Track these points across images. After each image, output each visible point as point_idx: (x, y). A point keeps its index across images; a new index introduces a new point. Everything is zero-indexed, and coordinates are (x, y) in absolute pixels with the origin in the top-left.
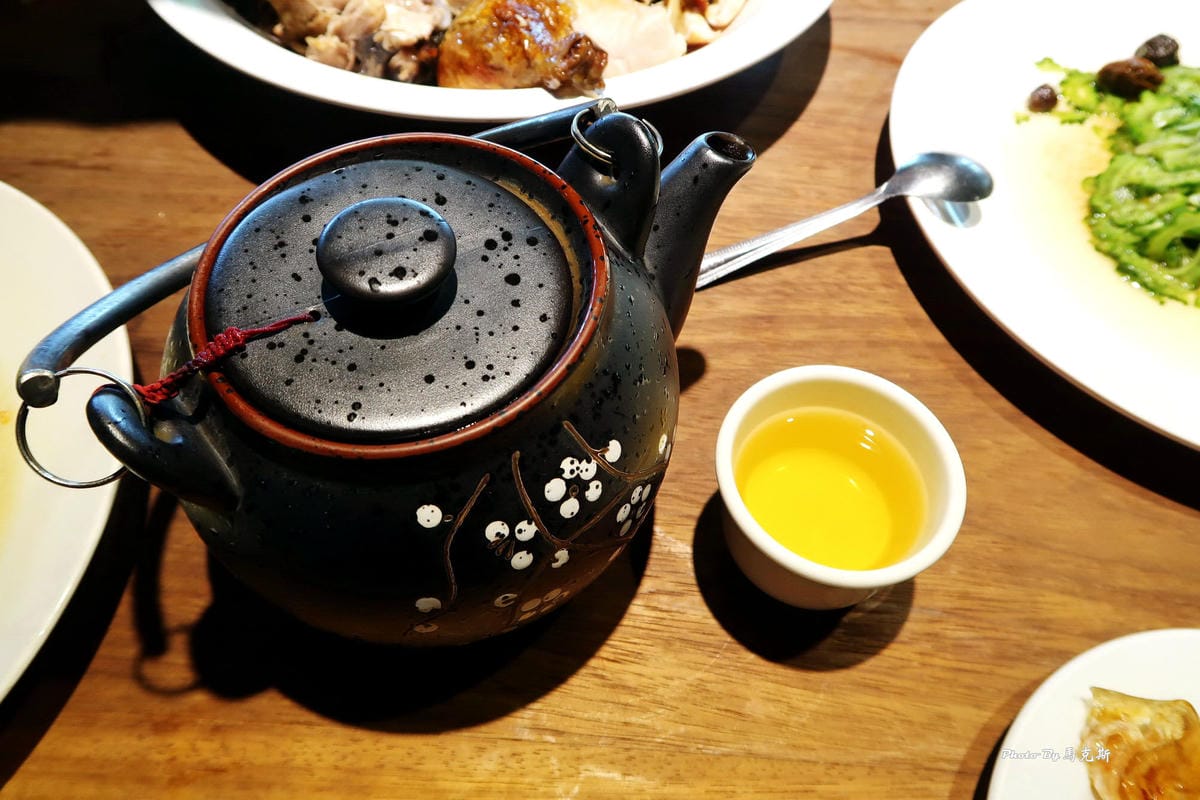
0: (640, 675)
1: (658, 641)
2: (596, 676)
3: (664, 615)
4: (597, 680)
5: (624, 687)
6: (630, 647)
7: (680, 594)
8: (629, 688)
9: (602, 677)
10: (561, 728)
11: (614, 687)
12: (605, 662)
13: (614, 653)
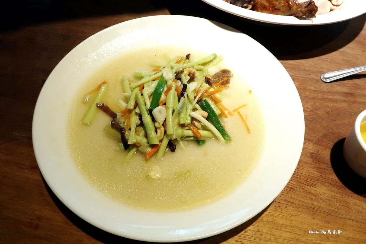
0: (316, 191)
1: (321, 182)
2: (302, 189)
3: (323, 175)
4: (303, 190)
5: (311, 193)
6: (313, 183)
7: (327, 170)
8: (313, 194)
9: (304, 189)
10: (293, 202)
11: (308, 193)
12: (305, 185)
13: (308, 183)
